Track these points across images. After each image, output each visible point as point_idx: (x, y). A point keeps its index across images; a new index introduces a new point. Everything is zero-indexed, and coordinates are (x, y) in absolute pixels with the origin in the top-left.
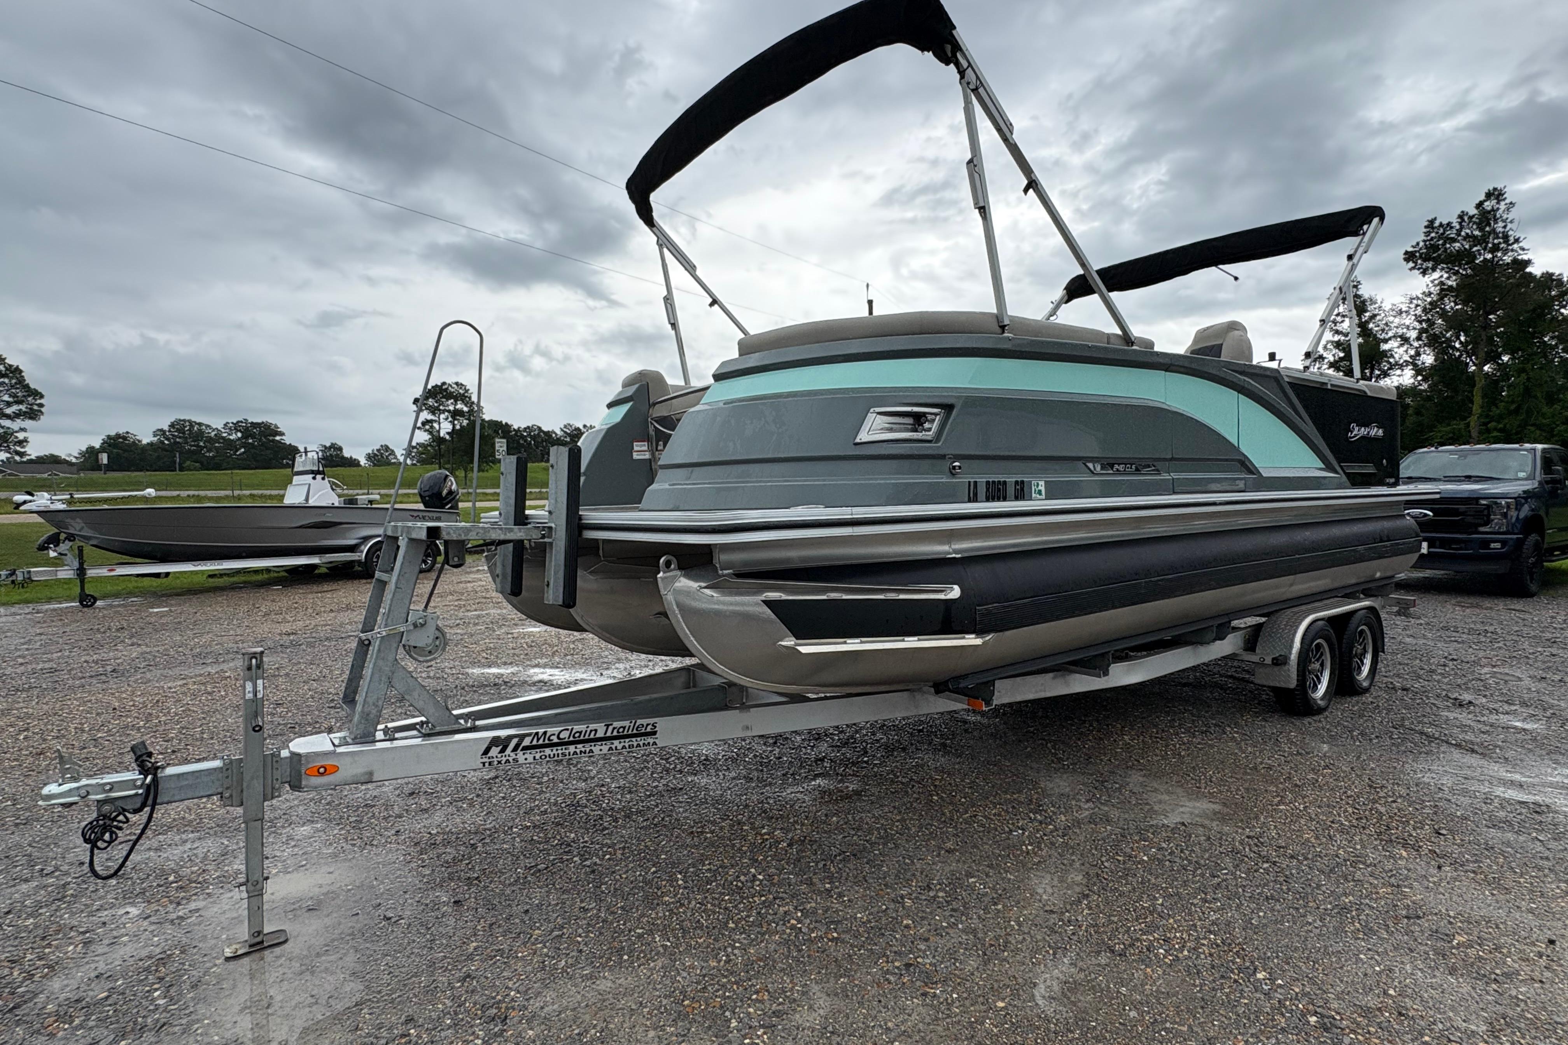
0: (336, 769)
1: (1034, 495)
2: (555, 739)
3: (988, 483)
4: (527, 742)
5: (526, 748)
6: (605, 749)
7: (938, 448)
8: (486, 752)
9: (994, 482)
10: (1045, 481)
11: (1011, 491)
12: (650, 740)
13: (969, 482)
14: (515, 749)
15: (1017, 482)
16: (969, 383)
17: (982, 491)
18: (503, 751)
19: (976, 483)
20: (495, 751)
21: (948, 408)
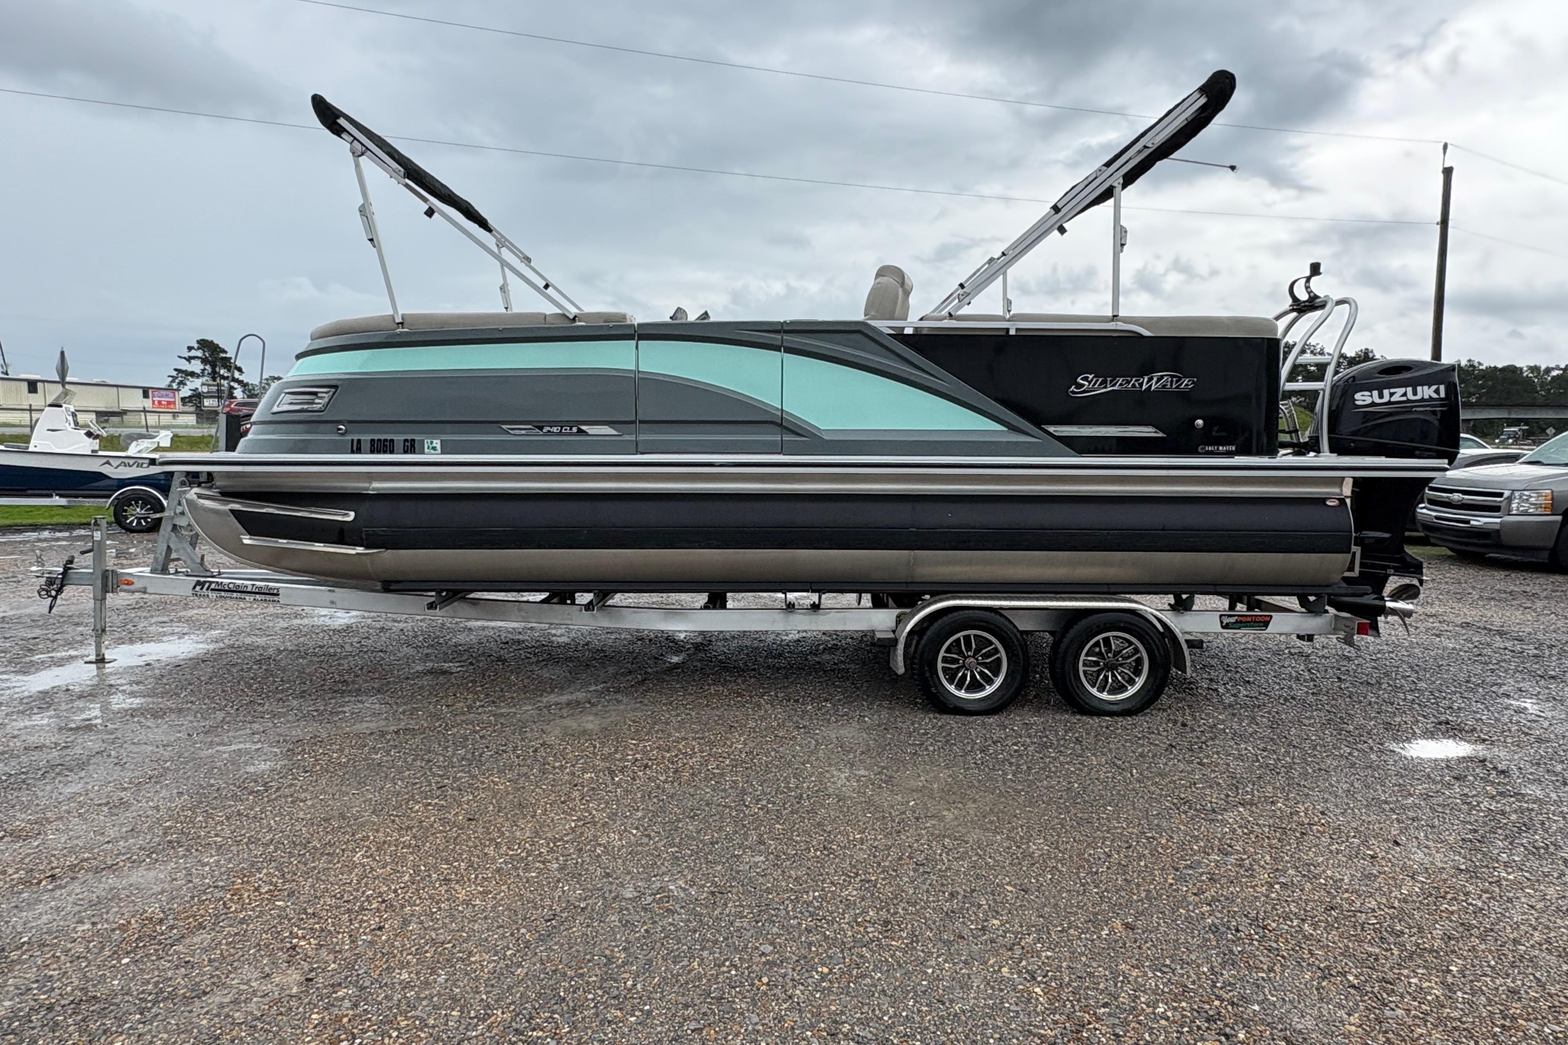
0: (132, 583)
1: (426, 450)
2: (227, 588)
3: (373, 441)
4: (213, 586)
5: (213, 590)
6: (252, 598)
7: (325, 416)
8: (194, 588)
9: (379, 440)
10: (442, 441)
11: (399, 446)
12: (276, 598)
13: (353, 440)
14: (207, 589)
15: (406, 441)
16: (359, 368)
17: (366, 446)
18: (202, 589)
19: (359, 441)
20: (198, 588)
21: (336, 387)
